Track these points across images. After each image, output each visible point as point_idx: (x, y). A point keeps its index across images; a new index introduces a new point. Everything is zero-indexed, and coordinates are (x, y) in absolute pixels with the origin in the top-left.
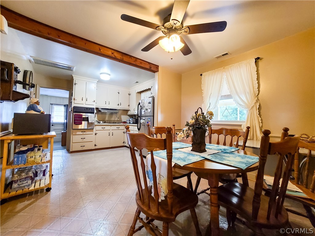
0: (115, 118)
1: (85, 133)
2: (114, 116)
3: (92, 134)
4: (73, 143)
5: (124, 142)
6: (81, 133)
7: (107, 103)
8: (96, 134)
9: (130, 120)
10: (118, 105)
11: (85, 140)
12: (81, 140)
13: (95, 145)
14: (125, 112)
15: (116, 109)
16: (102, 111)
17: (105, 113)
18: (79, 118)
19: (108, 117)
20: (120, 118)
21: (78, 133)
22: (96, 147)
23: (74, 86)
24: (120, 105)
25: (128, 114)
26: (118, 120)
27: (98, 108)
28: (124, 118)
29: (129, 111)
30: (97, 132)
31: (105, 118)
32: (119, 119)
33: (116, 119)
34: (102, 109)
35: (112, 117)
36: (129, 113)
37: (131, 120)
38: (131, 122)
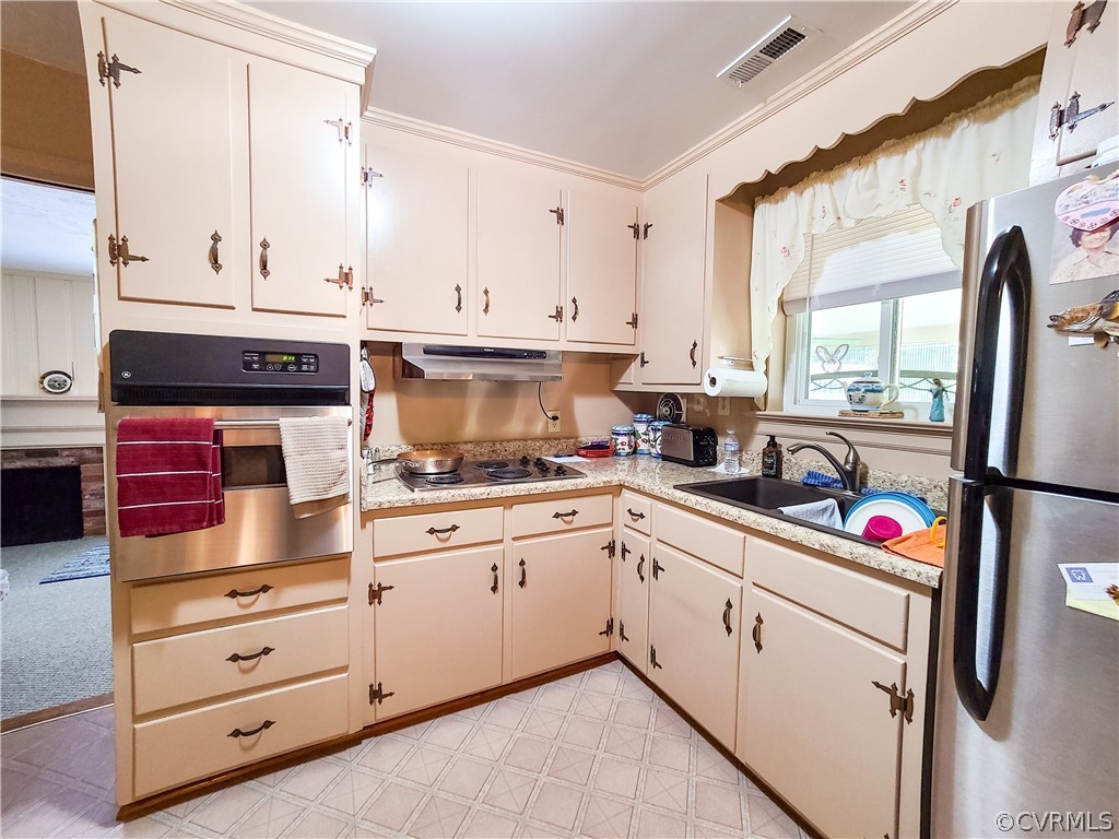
0: (530, 421)
1: (263, 602)
2: (523, 404)
3: (344, 600)
4: (137, 718)
5: (610, 627)
6: (230, 607)
7: (473, 301)
8: (375, 594)
9: (634, 433)
10: (559, 315)
11: (266, 669)
12: (232, 677)
13: (376, 694)
14: (602, 368)
15: (541, 354)
16: (433, 369)
17: (457, 387)
18: (174, 458)
19: (484, 414)
20: (564, 415)
21: (189, 612)
22: (387, 709)
23: (97, 91)
24: (568, 313)
25: (620, 388)
26: (552, 430)
27: (399, 345)
28: (595, 416)
29: (635, 365)
30: (385, 573)
31: (461, 417)
32: (555, 428)
33: (539, 428)
34: (429, 351)
35: (506, 414)
36: (634, 379)
37: (641, 428)
38: (643, 446)
